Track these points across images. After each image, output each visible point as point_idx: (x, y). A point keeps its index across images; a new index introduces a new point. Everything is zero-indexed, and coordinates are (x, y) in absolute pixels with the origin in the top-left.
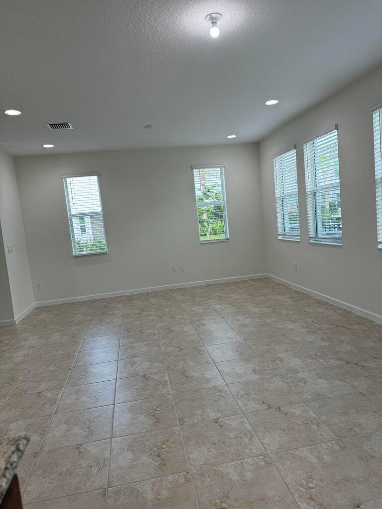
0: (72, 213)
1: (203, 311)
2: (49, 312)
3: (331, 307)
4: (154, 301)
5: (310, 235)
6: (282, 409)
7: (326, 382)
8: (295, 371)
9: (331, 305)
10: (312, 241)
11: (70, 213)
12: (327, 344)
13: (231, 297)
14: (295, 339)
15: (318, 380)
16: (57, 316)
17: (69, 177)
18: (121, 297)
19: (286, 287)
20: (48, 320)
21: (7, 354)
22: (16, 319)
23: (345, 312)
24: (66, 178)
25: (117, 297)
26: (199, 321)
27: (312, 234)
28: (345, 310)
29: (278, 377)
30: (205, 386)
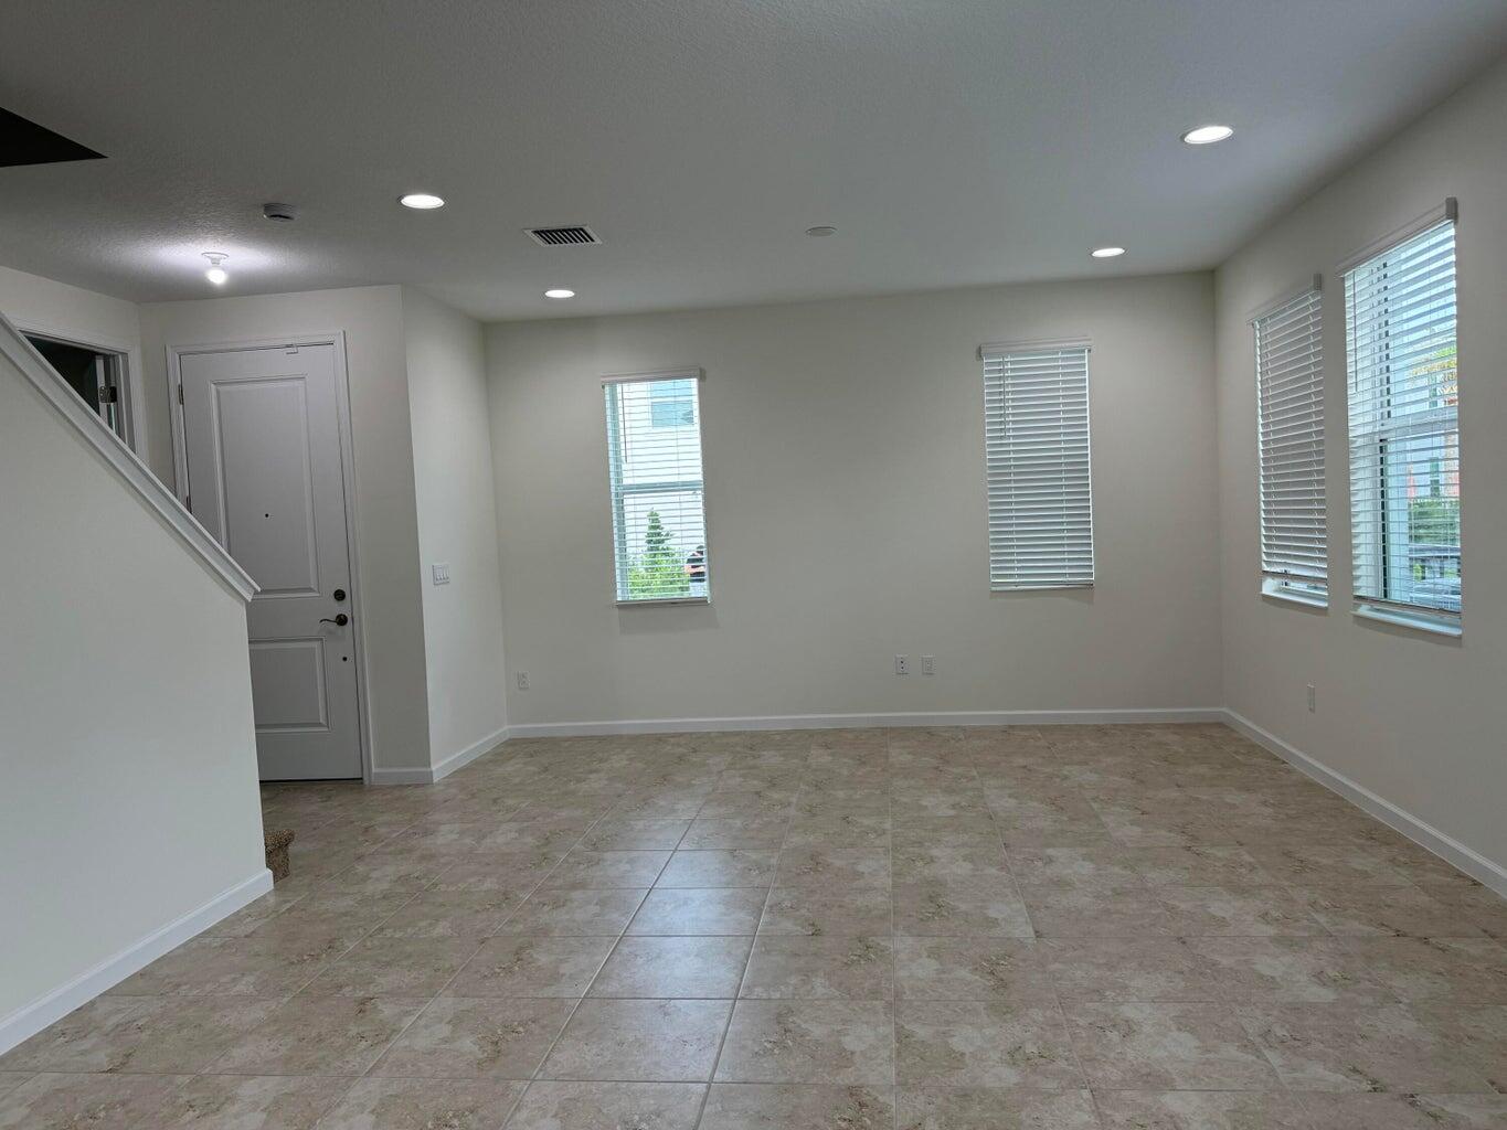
0: (626, 482)
1: (952, 812)
2: (532, 756)
3: (1412, 854)
4: (819, 757)
5: (1359, 588)
8: (1155, 1081)
9: (1413, 847)
10: (1364, 610)
11: (619, 481)
12: (1327, 995)
13: (1066, 778)
14: (1217, 958)
16: (546, 770)
17: (622, 382)
19: (1276, 761)
20: (517, 780)
21: (361, 868)
22: (434, 768)
23: (1458, 882)
24: (613, 384)
25: (724, 734)
26: (921, 844)
27: (1366, 584)
28: (1460, 875)
29: (1086, 1094)
30: (825, 1074)
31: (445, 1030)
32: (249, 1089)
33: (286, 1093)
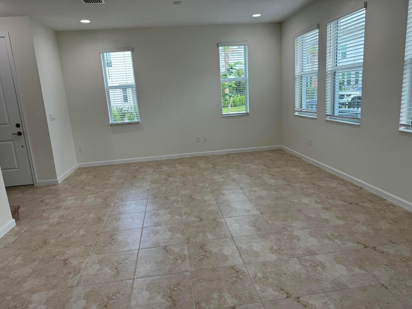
0: (109, 85)
1: (223, 180)
2: (88, 173)
3: (344, 182)
4: (180, 167)
5: (327, 112)
6: (301, 299)
7: (345, 268)
8: (311, 253)
9: (342, 180)
10: (328, 119)
11: (107, 85)
12: (341, 222)
13: (248, 167)
14: (311, 215)
15: (337, 265)
16: (95, 177)
17: (106, 52)
18: (152, 161)
19: (299, 159)
20: (87, 181)
21: (45, 215)
22: (58, 179)
23: (357, 188)
24: (103, 53)
25: (149, 162)
26: (219, 190)
27: (329, 112)
28: (357, 186)
29: (296, 259)
30: (222, 264)
31: (97, 267)
32: (36, 297)
33: (50, 297)
